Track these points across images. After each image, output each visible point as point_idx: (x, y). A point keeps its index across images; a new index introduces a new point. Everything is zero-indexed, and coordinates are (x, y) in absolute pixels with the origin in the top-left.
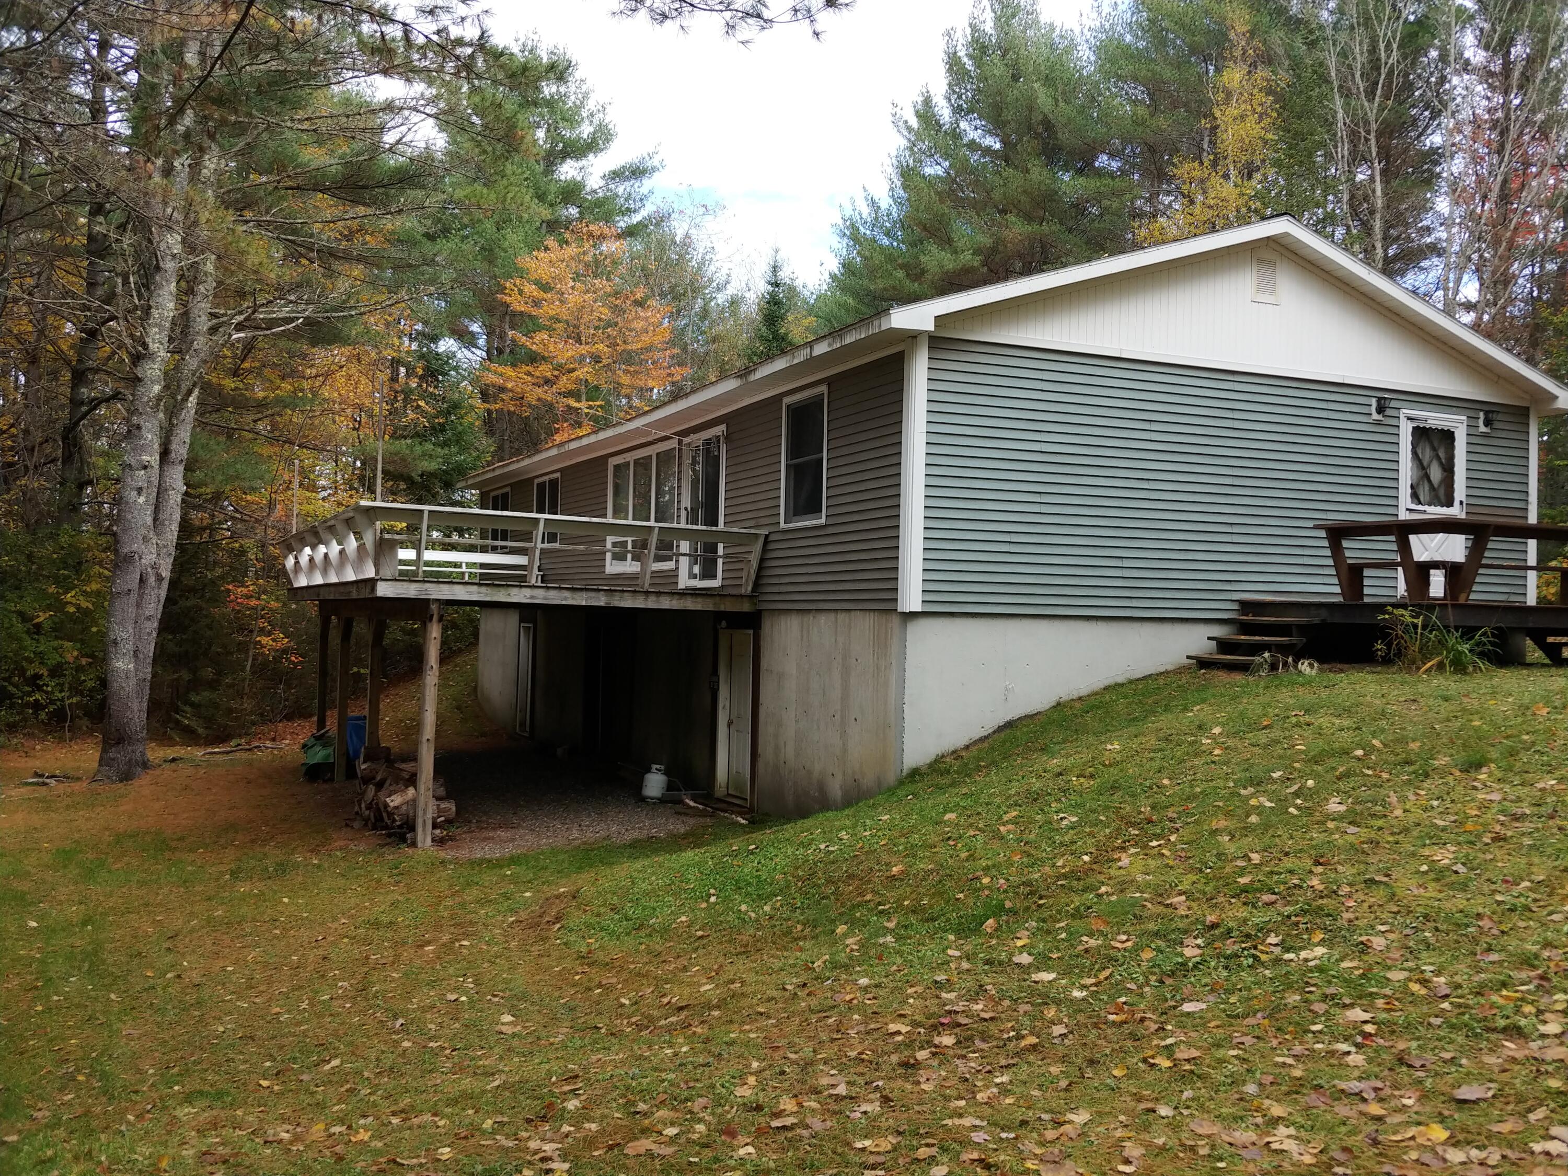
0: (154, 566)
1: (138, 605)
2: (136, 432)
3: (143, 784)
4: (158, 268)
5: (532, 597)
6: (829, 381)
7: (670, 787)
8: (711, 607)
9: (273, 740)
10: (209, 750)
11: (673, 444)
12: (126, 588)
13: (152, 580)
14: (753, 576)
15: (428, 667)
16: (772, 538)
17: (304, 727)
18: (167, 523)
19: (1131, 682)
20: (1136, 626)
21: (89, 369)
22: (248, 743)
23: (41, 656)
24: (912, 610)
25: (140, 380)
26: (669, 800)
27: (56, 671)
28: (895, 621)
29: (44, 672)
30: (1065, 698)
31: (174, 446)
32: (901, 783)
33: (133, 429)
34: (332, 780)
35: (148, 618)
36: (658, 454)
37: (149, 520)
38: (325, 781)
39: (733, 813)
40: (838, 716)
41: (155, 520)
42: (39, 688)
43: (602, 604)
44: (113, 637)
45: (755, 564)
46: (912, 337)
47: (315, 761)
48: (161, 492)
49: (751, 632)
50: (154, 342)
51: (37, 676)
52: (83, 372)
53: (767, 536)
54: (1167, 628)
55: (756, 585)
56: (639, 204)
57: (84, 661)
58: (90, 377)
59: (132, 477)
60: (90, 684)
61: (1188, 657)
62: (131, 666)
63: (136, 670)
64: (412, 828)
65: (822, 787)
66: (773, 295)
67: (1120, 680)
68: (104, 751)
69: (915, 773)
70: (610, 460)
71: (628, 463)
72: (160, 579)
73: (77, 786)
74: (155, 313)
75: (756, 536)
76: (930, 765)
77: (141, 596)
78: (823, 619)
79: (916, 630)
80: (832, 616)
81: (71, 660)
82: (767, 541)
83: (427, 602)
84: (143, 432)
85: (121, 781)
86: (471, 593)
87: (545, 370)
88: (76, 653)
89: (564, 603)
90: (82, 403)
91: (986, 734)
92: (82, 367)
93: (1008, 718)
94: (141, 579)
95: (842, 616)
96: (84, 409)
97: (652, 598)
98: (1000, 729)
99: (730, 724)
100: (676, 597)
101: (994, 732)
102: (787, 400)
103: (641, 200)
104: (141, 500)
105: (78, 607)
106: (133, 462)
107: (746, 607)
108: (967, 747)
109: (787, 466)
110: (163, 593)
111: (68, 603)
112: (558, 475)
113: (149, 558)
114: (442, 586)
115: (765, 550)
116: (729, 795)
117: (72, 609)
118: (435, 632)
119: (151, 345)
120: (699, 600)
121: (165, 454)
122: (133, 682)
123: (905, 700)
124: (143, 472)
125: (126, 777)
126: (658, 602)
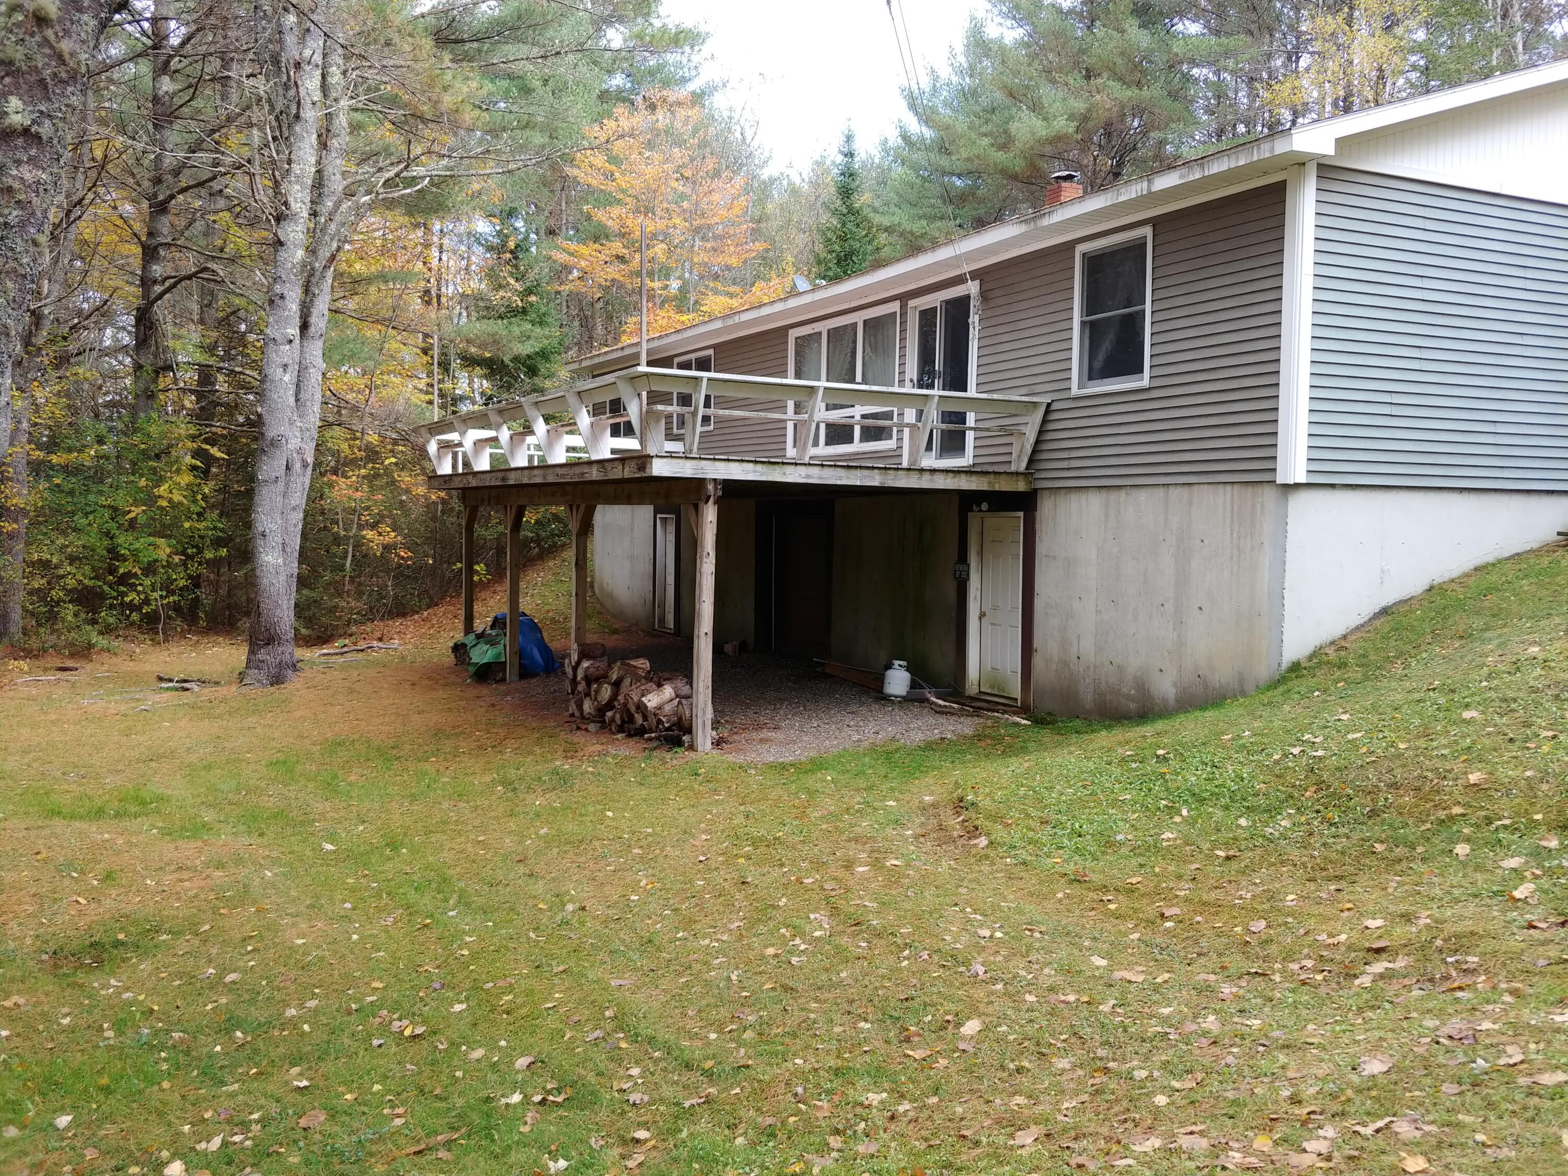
0: (300, 451)
1: (285, 495)
2: (280, 302)
3: (295, 684)
4: (297, 117)
5: (807, 476)
6: (1155, 222)
7: (914, 685)
8: (985, 487)
9: (380, 640)
10: (325, 651)
11: (895, 307)
12: (274, 475)
13: (298, 466)
14: (1028, 449)
15: (705, 554)
16: (1055, 406)
17: (407, 627)
18: (309, 404)
19: (1500, 561)
20: (1505, 498)
21: (162, 244)
22: (355, 644)
23: (135, 554)
24: (1298, 481)
25: (281, 244)
26: (913, 699)
27: (150, 569)
28: (1269, 494)
29: (137, 570)
30: (1438, 580)
31: (313, 320)
32: (1282, 680)
33: (277, 299)
34: (503, 680)
35: (294, 509)
36: (865, 321)
37: (292, 400)
38: (497, 682)
39: (1004, 712)
40: (1169, 607)
41: (297, 400)
42: (133, 587)
43: (876, 484)
44: (261, 529)
45: (1031, 437)
46: (1300, 162)
47: (485, 661)
48: (302, 370)
49: (1021, 514)
50: (296, 201)
51: (129, 575)
52: (156, 248)
53: (1049, 405)
54: (1533, 501)
55: (1031, 461)
56: (693, 73)
57: (177, 559)
58: (162, 253)
59: (276, 352)
60: (182, 583)
61: (1559, 534)
62: (280, 561)
63: (285, 564)
64: (689, 731)
65: (1141, 687)
66: (848, 166)
67: (1491, 559)
68: (252, 652)
69: (1295, 667)
70: (791, 332)
71: (820, 334)
72: (305, 465)
73: (222, 691)
74: (296, 168)
75: (1035, 404)
76: (1310, 658)
77: (287, 484)
78: (1142, 496)
79: (1299, 503)
80: (1160, 492)
81: (165, 557)
82: (1048, 411)
83: (702, 481)
84: (287, 303)
85: (272, 685)
86: (747, 472)
87: (617, 247)
88: (168, 550)
89: (839, 482)
90: (155, 282)
91: (1361, 622)
92: (154, 242)
93: (1384, 604)
94: (287, 468)
95: (1175, 493)
96: (158, 289)
97: (927, 476)
98: (1376, 616)
99: (982, 616)
100: (951, 475)
101: (1370, 620)
102: (1080, 249)
103: (696, 67)
104: (287, 378)
105: (170, 500)
106: (278, 336)
107: (1021, 486)
108: (1345, 637)
109: (1083, 323)
110: (308, 482)
111: (160, 497)
112: (711, 352)
113: (294, 443)
114: (718, 464)
115: (1045, 421)
116: (980, 692)
117: (164, 503)
118: (710, 514)
119: (293, 204)
120: (974, 478)
121: (304, 326)
122: (282, 578)
123: (1286, 585)
124: (288, 347)
125: (277, 680)
126: (932, 481)
